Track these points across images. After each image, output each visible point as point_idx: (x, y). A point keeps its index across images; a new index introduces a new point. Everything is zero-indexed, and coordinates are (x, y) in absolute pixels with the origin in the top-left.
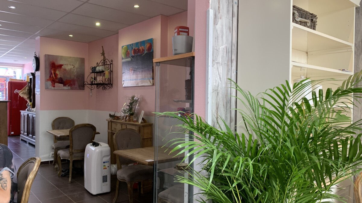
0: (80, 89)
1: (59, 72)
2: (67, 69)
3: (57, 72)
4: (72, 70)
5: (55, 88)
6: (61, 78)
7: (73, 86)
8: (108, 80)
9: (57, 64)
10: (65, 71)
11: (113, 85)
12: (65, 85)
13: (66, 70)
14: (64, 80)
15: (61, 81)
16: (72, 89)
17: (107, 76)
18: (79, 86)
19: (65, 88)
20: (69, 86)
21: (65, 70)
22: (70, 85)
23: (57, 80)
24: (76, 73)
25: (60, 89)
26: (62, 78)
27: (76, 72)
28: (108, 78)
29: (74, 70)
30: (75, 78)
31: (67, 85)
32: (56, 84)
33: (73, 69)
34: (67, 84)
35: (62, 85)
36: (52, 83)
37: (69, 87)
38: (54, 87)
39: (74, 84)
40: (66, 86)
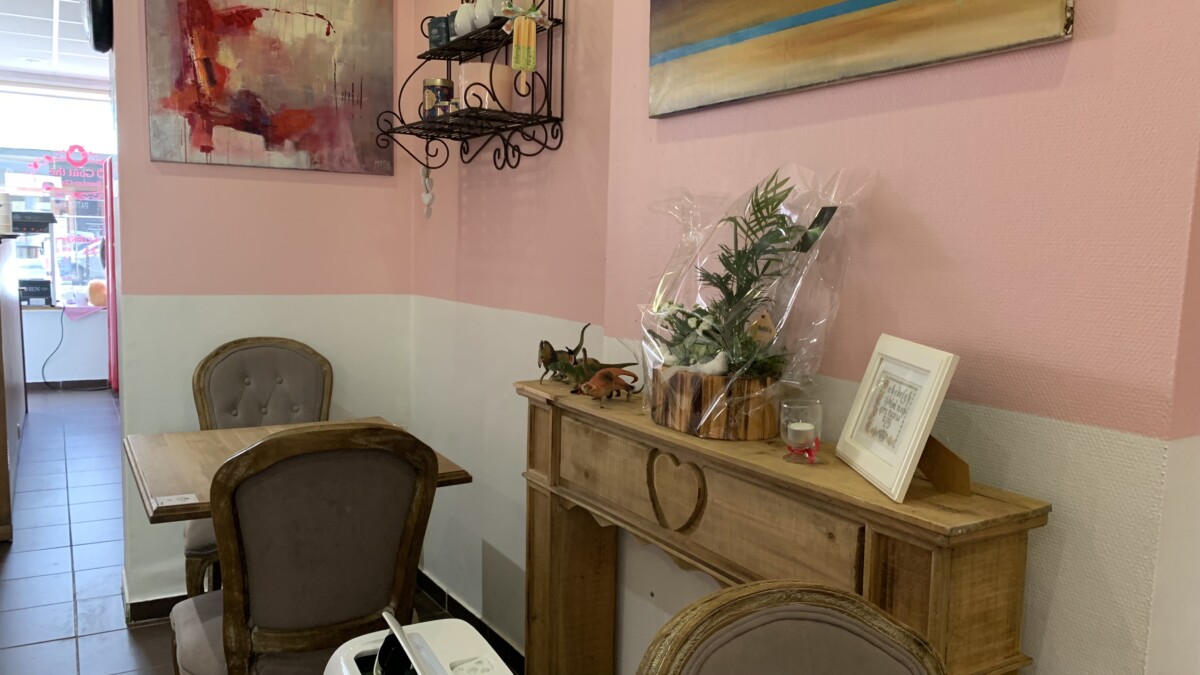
0: (369, 170)
1: (236, 57)
2: (286, 40)
3: (226, 56)
4: (319, 49)
5: (214, 157)
6: (247, 94)
7: (325, 152)
8: (531, 88)
9: (221, 7)
10: (274, 53)
11: (564, 124)
12: (273, 140)
13: (277, 49)
14: (270, 108)
15: (251, 117)
16: (317, 166)
17: (523, 53)
18: (363, 153)
19: (278, 158)
20: (298, 146)
21: (274, 44)
22: (308, 142)
23: (227, 109)
24: (340, 68)
25: (248, 162)
26: (255, 97)
27: (340, 61)
28: (531, 67)
29: (331, 45)
30: (339, 101)
31: (288, 143)
32: (220, 133)
33: (324, 41)
34: (288, 136)
35: (259, 139)
36: (192, 122)
37: (303, 156)
38: (207, 149)
39: (332, 139)
40: (281, 150)
